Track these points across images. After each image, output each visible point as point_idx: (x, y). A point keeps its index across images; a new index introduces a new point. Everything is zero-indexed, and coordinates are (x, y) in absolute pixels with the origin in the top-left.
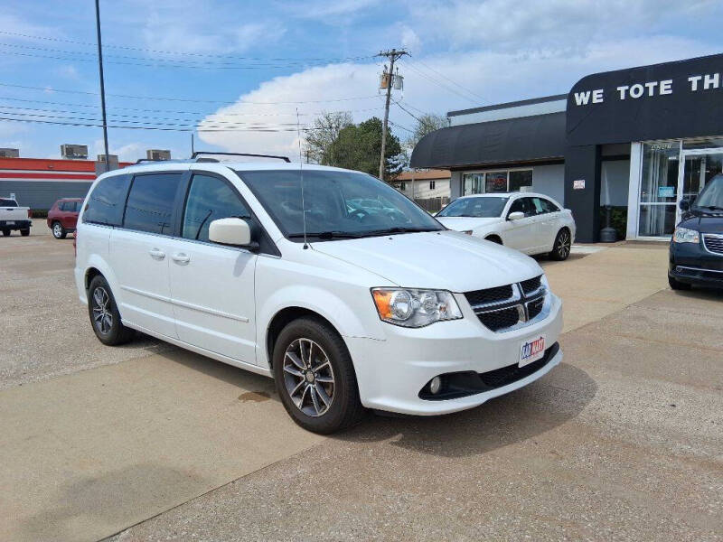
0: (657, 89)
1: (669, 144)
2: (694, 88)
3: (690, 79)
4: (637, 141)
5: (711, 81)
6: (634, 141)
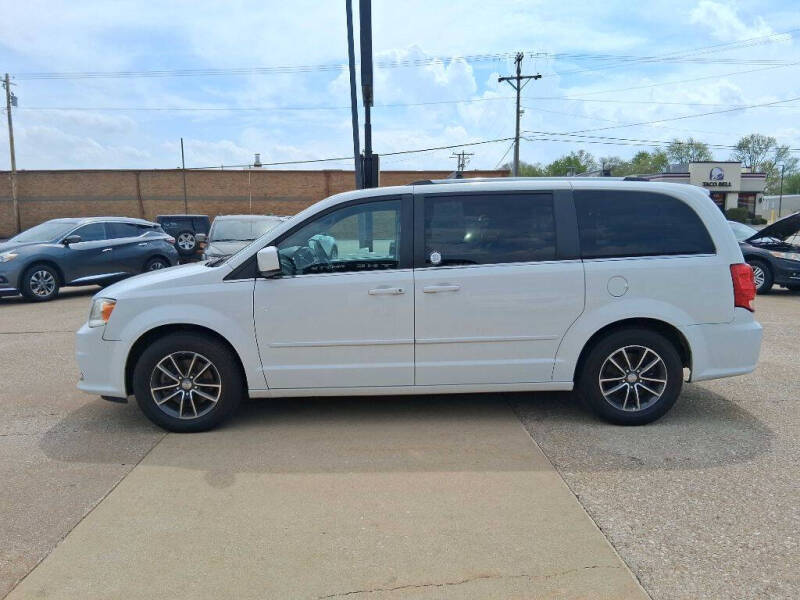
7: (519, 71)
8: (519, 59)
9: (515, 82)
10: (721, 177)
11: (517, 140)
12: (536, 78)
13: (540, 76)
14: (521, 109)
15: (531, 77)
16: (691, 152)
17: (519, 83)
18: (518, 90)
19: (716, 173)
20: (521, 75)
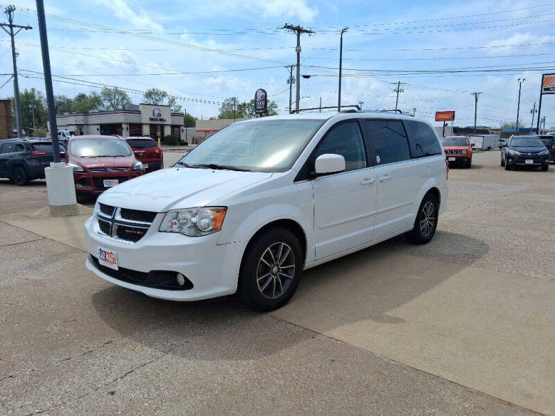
7: (11, 21)
8: (10, 11)
9: (8, 29)
10: (159, 115)
11: (15, 75)
12: (27, 28)
13: (31, 28)
14: (16, 51)
15: (22, 27)
16: (117, 97)
17: (12, 30)
18: (12, 35)
19: (157, 112)
20: (13, 24)
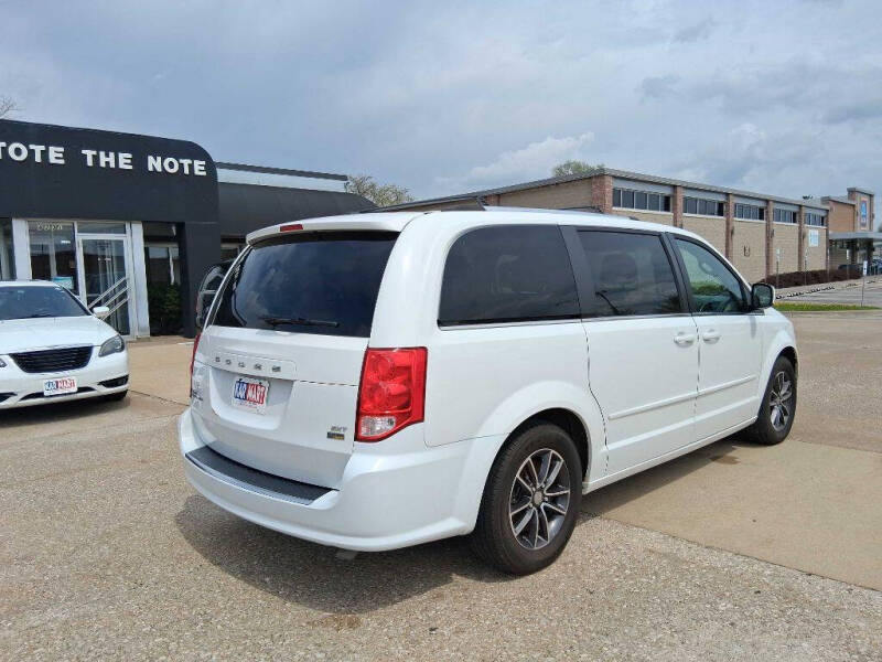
0: (45, 154)
1: (61, 225)
2: (90, 163)
3: (84, 152)
4: (22, 215)
5: (107, 160)
6: (17, 217)
